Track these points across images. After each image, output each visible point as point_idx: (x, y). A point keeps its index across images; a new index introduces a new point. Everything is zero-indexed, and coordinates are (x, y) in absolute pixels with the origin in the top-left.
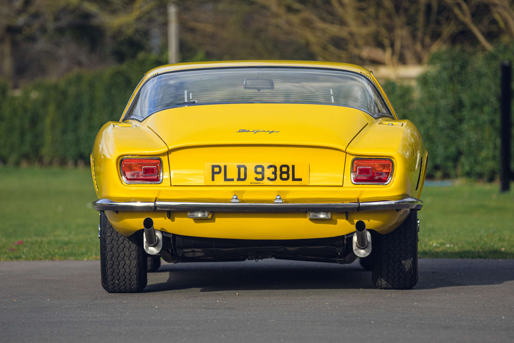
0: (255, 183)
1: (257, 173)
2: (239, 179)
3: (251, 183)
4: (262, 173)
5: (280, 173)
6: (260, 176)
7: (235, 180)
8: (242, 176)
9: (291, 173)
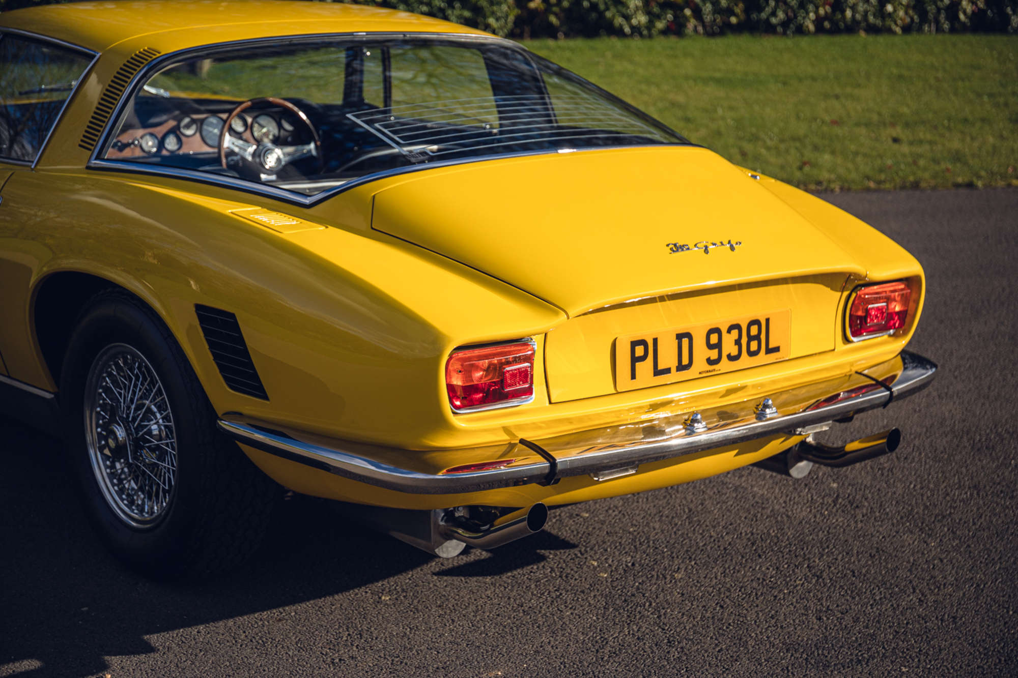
0: (707, 372)
1: (710, 346)
2: (681, 367)
3: (700, 373)
4: (718, 346)
5: (747, 339)
6: (714, 354)
7: (674, 370)
8: (685, 361)
9: (763, 336)
